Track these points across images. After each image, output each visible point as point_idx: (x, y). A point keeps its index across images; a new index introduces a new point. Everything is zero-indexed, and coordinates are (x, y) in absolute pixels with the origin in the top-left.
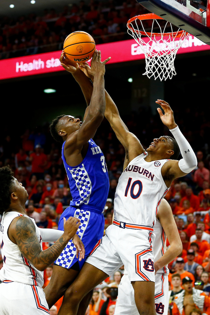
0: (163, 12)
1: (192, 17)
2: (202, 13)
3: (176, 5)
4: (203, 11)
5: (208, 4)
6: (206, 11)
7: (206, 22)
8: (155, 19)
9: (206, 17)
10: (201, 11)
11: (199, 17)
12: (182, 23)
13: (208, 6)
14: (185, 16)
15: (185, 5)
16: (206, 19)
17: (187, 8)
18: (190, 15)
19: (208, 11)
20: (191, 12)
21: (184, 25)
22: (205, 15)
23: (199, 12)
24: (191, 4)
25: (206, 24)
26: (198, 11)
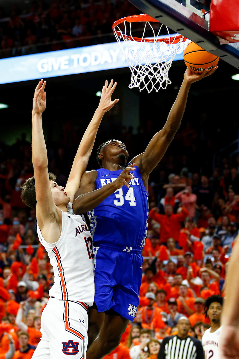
0: (159, 13)
1: (193, 20)
2: (204, 15)
3: (175, 5)
4: (205, 13)
5: (211, 4)
6: (209, 12)
7: (209, 26)
8: (147, 22)
9: (209, 20)
10: (203, 12)
11: (200, 20)
12: (182, 27)
13: (212, 6)
14: (185, 18)
15: (184, 5)
16: (209, 22)
17: (186, 8)
18: (190, 17)
19: (212, 12)
20: (191, 14)
21: (183, 29)
22: (208, 17)
23: (201, 14)
24: (192, 4)
25: (209, 28)
26: (199, 13)
